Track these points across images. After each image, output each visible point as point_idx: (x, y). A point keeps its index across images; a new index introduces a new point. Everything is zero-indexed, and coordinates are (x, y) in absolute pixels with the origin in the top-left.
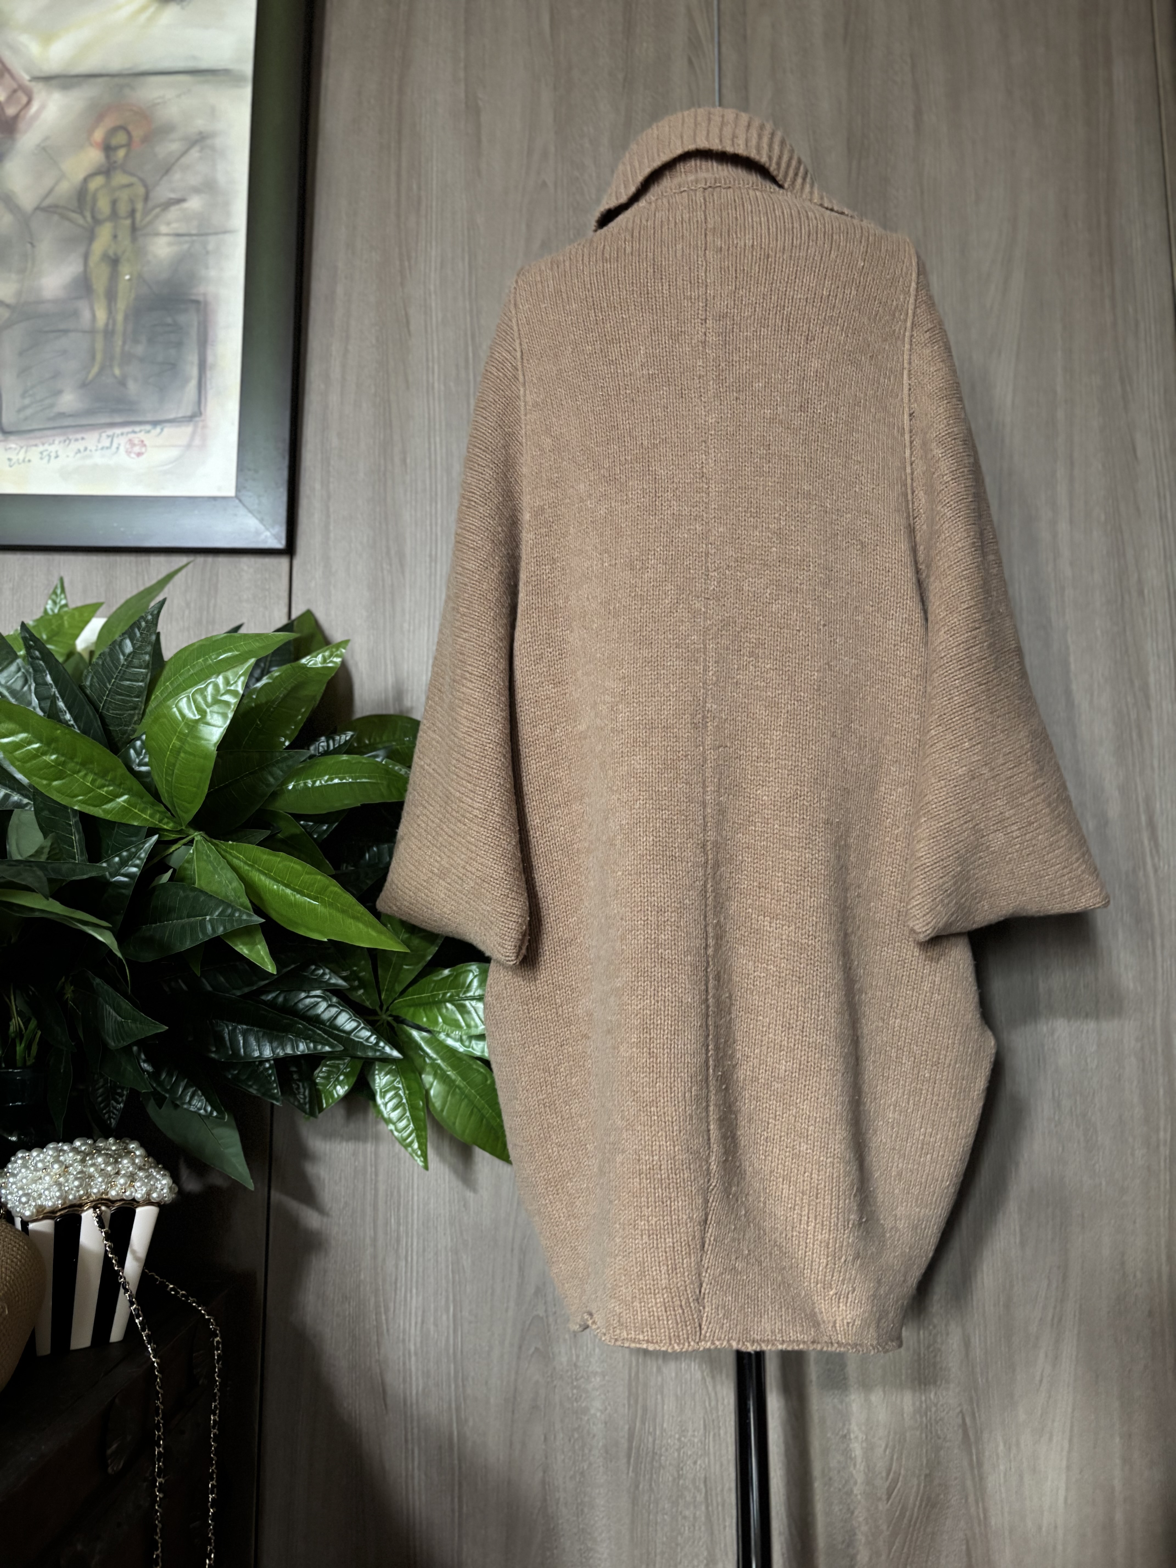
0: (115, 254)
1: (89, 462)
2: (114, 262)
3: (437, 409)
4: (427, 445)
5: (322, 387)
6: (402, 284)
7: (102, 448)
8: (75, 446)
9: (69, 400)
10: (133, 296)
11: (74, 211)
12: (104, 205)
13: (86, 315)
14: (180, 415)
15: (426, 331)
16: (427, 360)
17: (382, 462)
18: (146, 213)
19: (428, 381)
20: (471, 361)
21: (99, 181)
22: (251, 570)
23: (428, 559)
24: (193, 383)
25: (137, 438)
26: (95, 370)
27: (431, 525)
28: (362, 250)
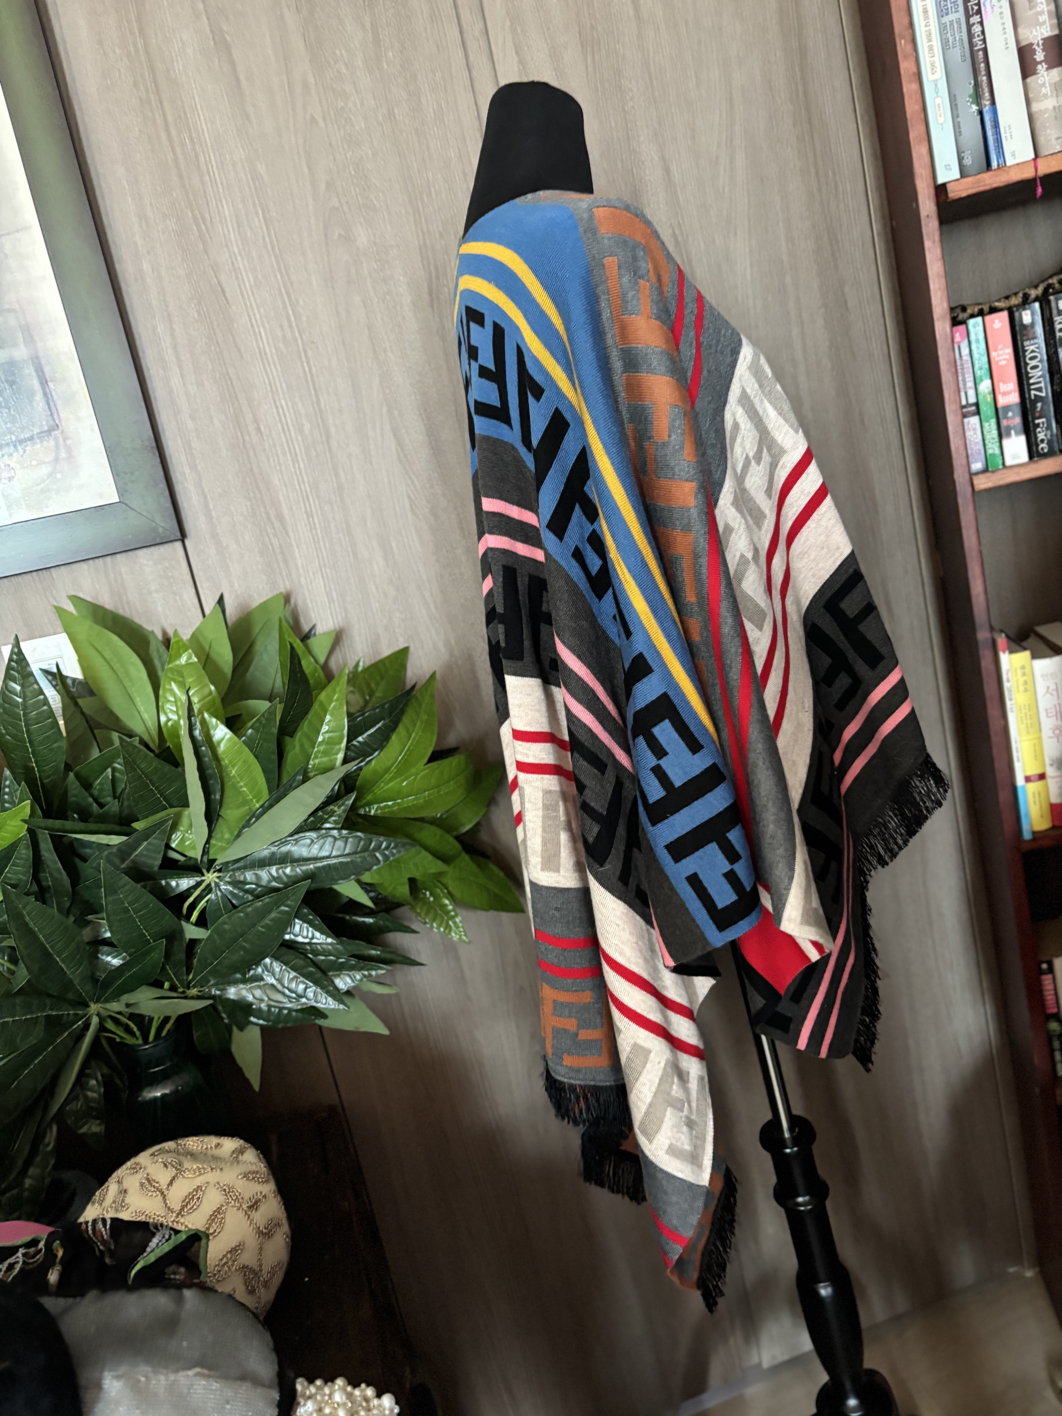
3: (275, 374)
4: (275, 411)
5: (161, 372)
6: (206, 252)
14: (36, 431)
15: (243, 296)
16: (252, 326)
17: (239, 434)
19: (259, 348)
20: (292, 318)
22: (151, 563)
23: (305, 516)
24: (39, 396)
27: (299, 484)
28: (155, 220)
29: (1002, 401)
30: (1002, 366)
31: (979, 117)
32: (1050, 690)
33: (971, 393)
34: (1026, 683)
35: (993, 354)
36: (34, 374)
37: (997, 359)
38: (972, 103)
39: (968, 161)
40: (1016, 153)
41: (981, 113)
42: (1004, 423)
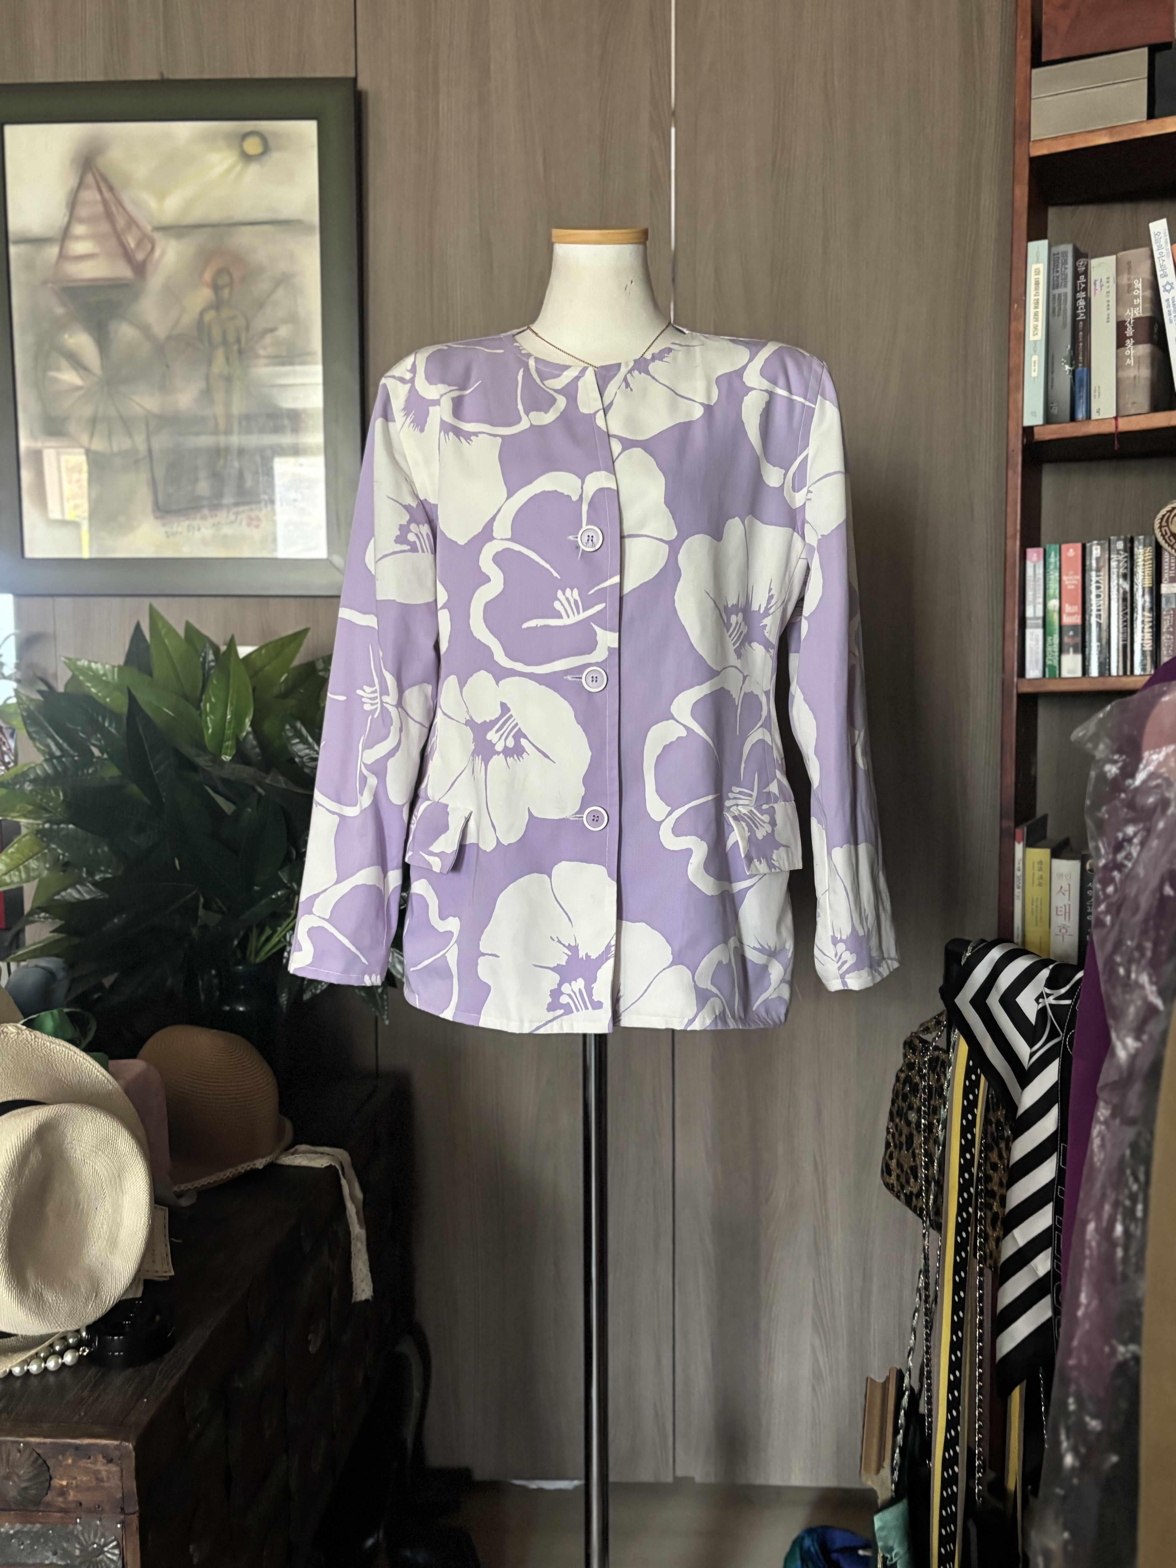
0: (229, 373)
1: (221, 532)
2: (228, 379)
7: (230, 523)
8: (211, 521)
9: (203, 487)
11: (195, 340)
12: (216, 334)
18: (248, 340)
21: (212, 314)
25: (253, 514)
26: (221, 463)
29: (1067, 620)
30: (1071, 590)
31: (1070, 376)
32: (1062, 890)
33: (1040, 608)
34: (1041, 877)
35: (1064, 578)
37: (1067, 582)
38: (1066, 364)
39: (1055, 411)
40: (1101, 411)
41: (1073, 373)
42: (1066, 640)
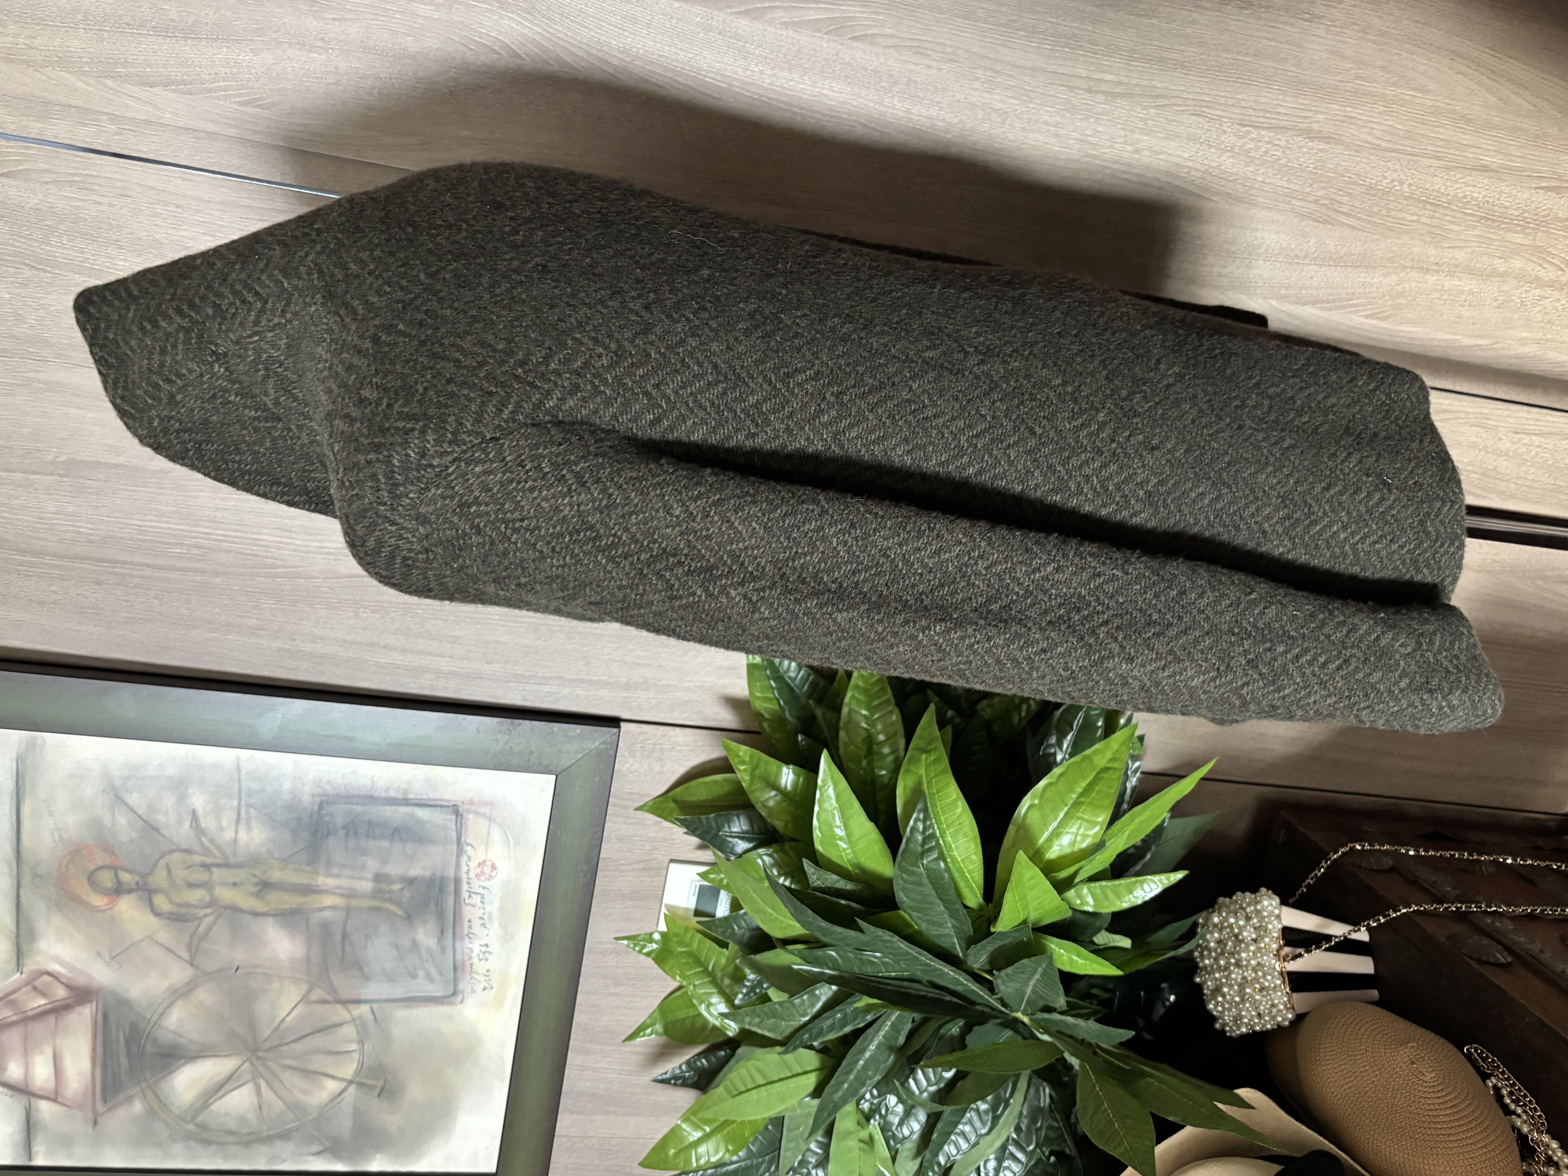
0: (256, 884)
1: (496, 915)
2: (265, 886)
5: (428, 675)
7: (482, 903)
8: (476, 928)
9: (425, 936)
10: (308, 868)
11: (199, 926)
12: (193, 896)
13: (328, 914)
14: (453, 826)
18: (207, 852)
21: (160, 901)
22: (631, 761)
24: (418, 811)
25: (475, 869)
26: (392, 908)
28: (258, 619)
36: (394, 808)
